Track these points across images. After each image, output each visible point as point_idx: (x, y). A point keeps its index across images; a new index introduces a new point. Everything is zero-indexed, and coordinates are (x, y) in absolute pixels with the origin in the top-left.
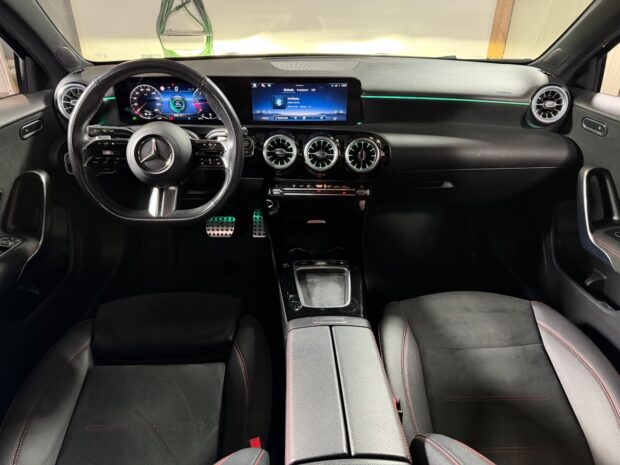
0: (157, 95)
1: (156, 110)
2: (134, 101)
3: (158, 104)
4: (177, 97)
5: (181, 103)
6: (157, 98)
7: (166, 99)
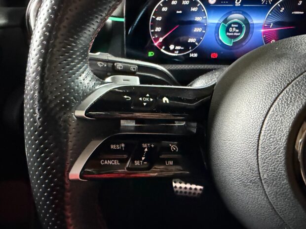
0: (200, 12)
1: (191, 40)
2: (155, 24)
3: (197, 30)
4: (236, 17)
5: (240, 28)
6: (198, 19)
7: (214, 20)
